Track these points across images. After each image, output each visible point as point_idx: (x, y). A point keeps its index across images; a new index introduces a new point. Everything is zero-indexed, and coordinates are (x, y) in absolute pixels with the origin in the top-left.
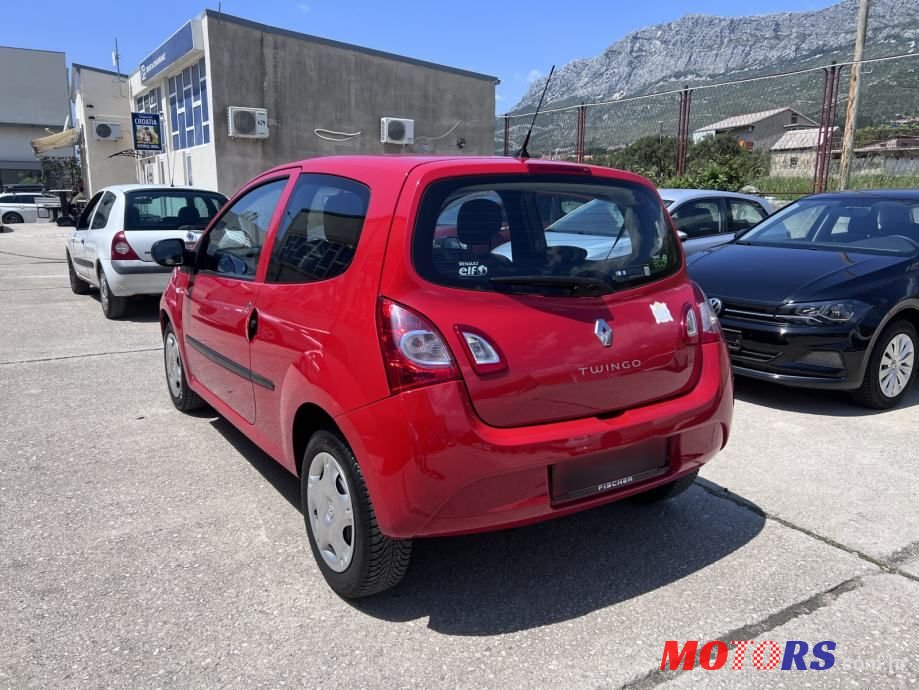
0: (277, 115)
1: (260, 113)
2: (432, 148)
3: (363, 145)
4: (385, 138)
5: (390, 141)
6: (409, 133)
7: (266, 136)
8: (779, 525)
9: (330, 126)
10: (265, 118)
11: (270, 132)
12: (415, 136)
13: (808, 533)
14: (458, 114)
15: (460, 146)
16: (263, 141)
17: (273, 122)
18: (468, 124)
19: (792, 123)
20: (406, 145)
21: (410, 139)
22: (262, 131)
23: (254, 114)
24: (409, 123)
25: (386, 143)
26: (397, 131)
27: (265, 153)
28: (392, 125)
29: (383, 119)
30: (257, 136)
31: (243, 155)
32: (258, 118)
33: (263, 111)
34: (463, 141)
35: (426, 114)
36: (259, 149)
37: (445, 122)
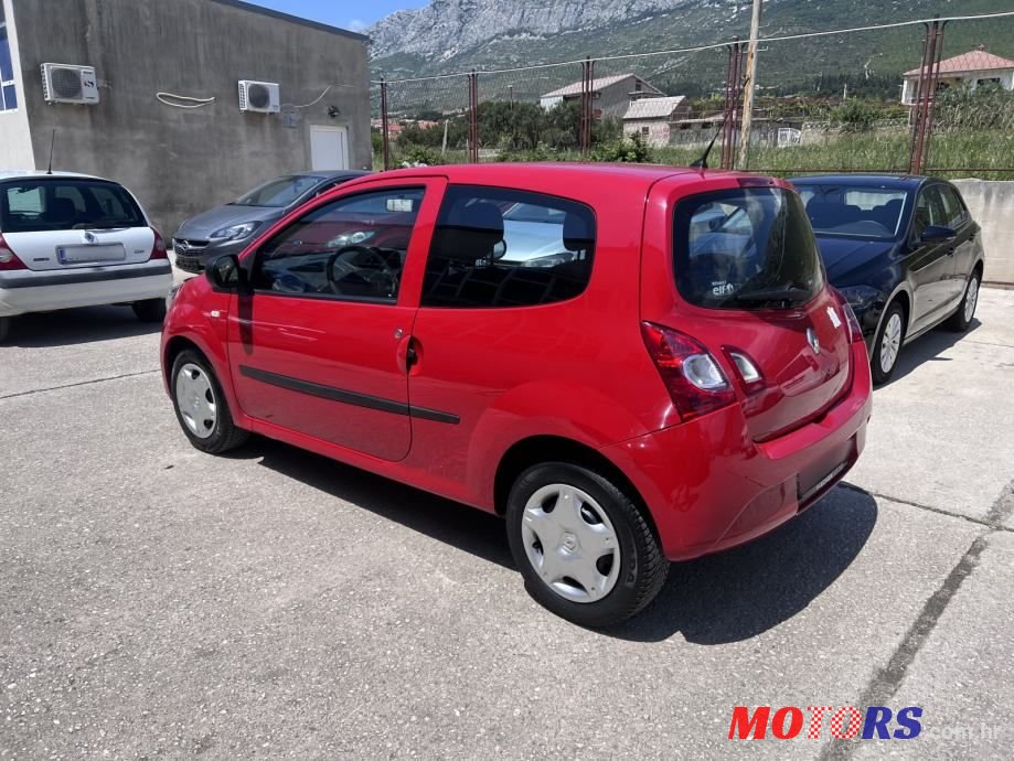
0: (107, 75)
1: (87, 73)
2: (300, 117)
3: (218, 112)
4: (246, 105)
5: (252, 109)
6: (274, 99)
7: (96, 101)
8: (886, 501)
9: (176, 89)
10: (92, 78)
11: (101, 97)
12: (281, 103)
13: (914, 505)
14: (326, 78)
15: (332, 114)
16: (91, 108)
17: (102, 83)
18: (340, 89)
19: (637, 90)
20: (271, 113)
21: (275, 106)
22: (90, 95)
23: (79, 73)
24: (273, 87)
25: (246, 111)
26: (259, 97)
27: (94, 124)
28: (253, 89)
29: (240, 82)
30: (85, 101)
31: (65, 124)
32: (84, 78)
33: (91, 69)
34: (336, 109)
35: (291, 78)
36: (87, 117)
37: (313, 87)
